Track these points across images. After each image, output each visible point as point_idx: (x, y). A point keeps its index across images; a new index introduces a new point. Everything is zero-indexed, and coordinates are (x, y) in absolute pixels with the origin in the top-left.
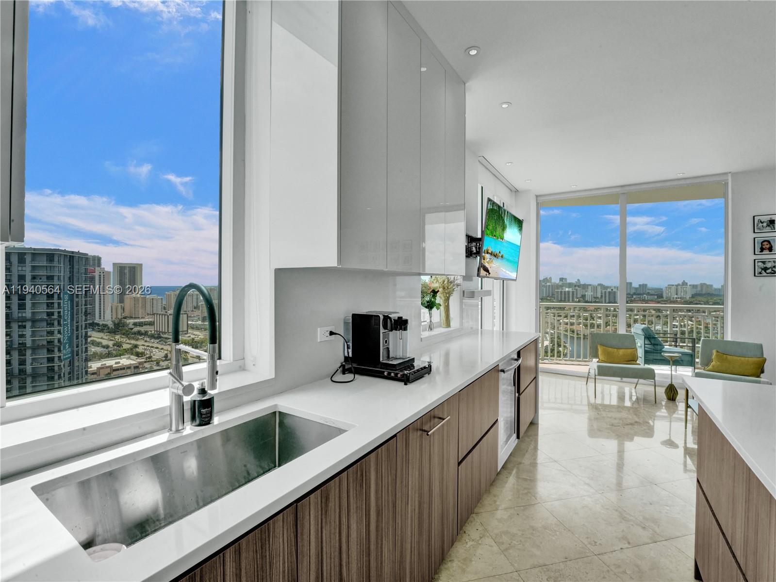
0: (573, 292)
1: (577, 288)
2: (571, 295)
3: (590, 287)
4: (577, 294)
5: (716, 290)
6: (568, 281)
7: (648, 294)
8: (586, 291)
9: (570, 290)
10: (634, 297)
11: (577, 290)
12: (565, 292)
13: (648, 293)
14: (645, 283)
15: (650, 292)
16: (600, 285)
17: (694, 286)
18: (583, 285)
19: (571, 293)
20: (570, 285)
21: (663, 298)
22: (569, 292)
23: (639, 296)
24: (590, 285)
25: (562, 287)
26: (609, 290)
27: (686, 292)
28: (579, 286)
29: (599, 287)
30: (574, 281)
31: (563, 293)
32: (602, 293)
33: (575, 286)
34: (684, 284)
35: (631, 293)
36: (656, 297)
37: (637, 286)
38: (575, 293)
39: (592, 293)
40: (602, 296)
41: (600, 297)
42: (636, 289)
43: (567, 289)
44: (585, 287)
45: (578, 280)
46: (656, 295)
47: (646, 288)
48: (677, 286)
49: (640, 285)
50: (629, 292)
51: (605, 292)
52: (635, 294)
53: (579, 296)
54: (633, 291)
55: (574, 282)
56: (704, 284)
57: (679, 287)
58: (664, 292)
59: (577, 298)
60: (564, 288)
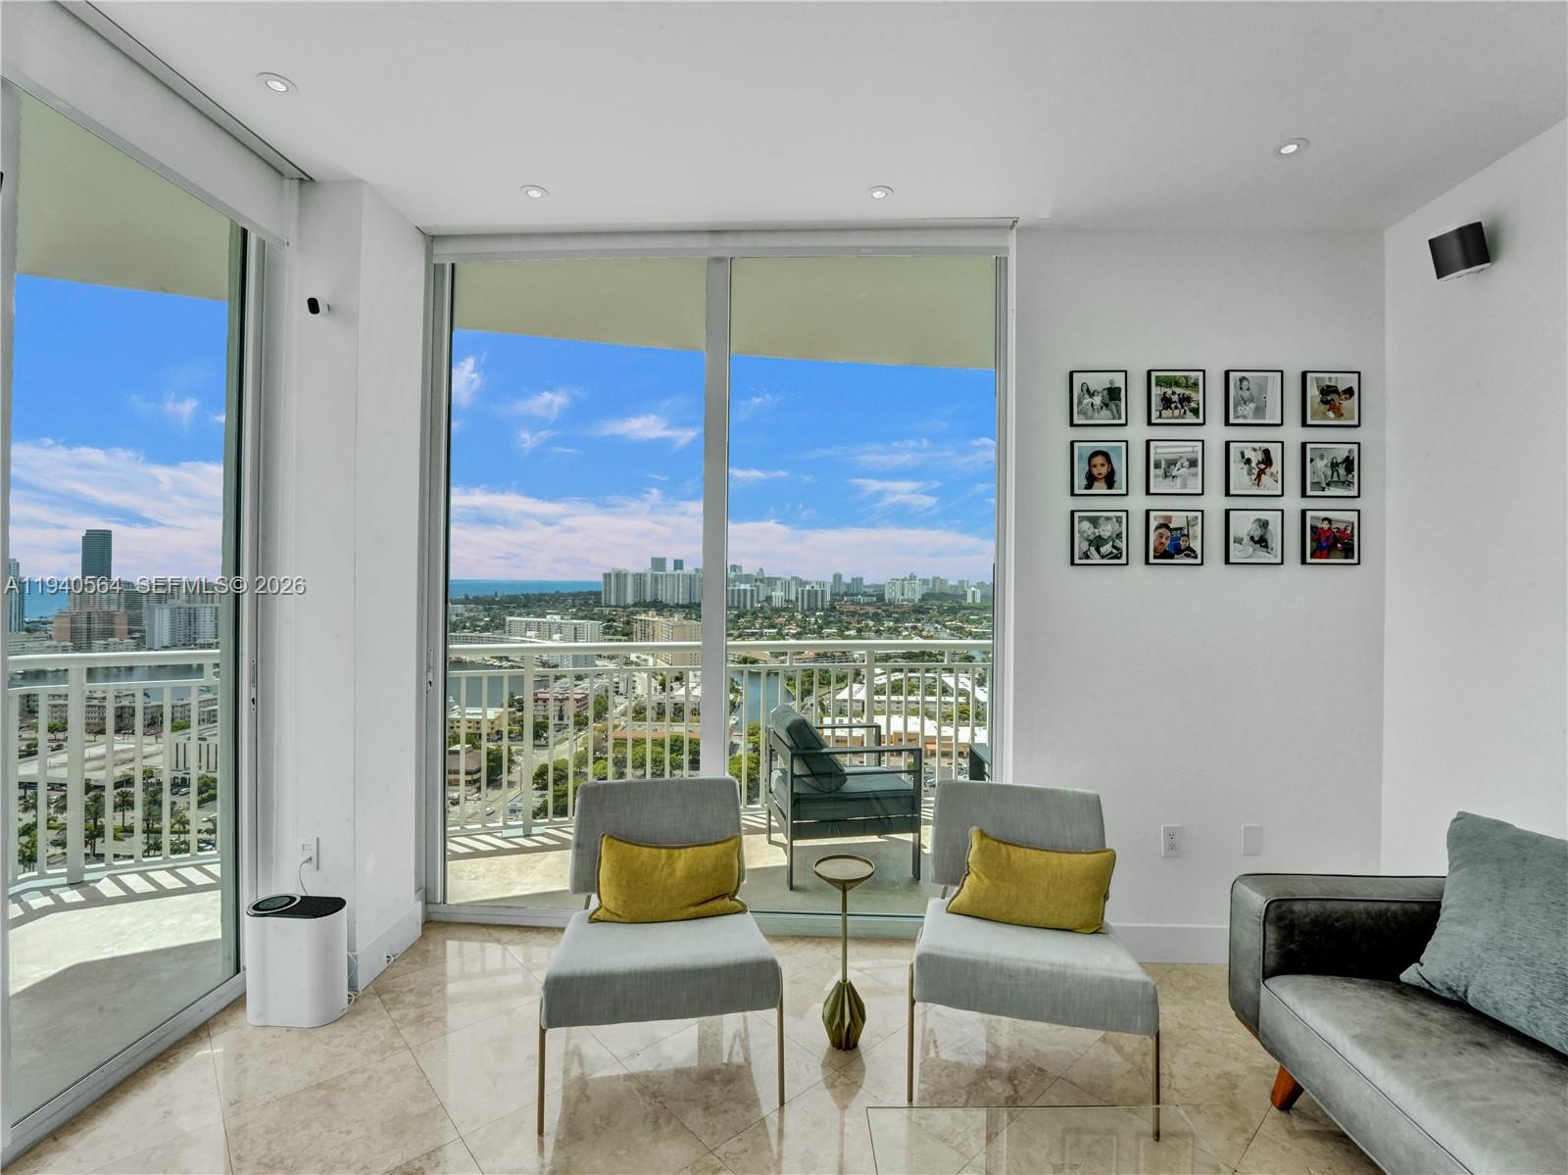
0: (752, 591)
1: (758, 583)
2: (748, 597)
3: (779, 583)
4: (758, 596)
5: (952, 587)
6: (745, 572)
7: (865, 594)
8: (773, 590)
9: (748, 587)
10: (845, 599)
11: (758, 587)
12: (739, 590)
13: (865, 592)
14: (859, 576)
15: (867, 590)
16: (795, 578)
17: (925, 582)
18: (768, 578)
19: (749, 593)
20: (748, 579)
21: (884, 600)
22: (745, 591)
23: (851, 598)
24: (779, 579)
25: (734, 582)
26: (808, 587)
27: (914, 590)
28: (761, 581)
29: (794, 583)
30: (754, 572)
31: (736, 594)
32: (797, 593)
33: (756, 581)
34: (912, 577)
35: (841, 593)
36: (875, 599)
37: (850, 581)
38: (755, 594)
39: (782, 594)
40: (797, 598)
41: (794, 599)
42: (848, 585)
43: (742, 587)
44: (771, 582)
45: (761, 570)
46: (876, 596)
47: (861, 583)
48: (903, 580)
49: (853, 579)
50: (837, 590)
51: (803, 591)
52: (846, 594)
53: (762, 598)
54: (843, 589)
55: (754, 574)
56: (938, 578)
57: (906, 582)
58: (886, 591)
59: (759, 602)
60: (737, 584)
